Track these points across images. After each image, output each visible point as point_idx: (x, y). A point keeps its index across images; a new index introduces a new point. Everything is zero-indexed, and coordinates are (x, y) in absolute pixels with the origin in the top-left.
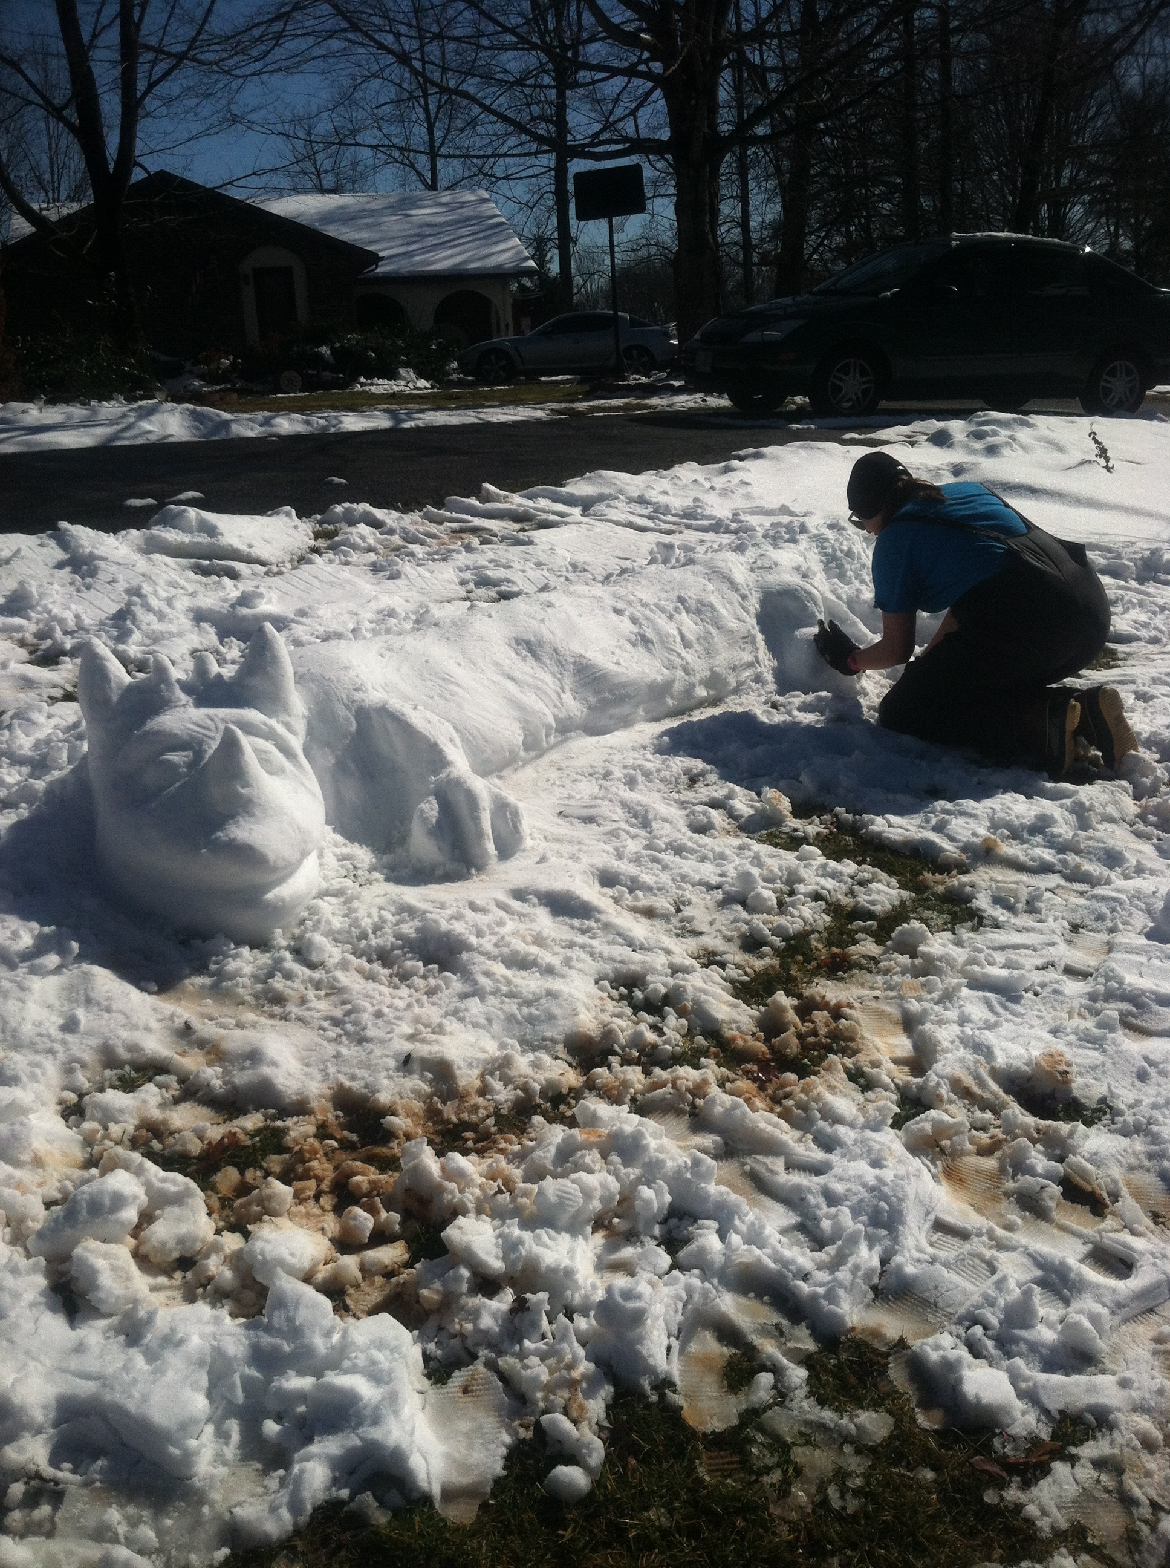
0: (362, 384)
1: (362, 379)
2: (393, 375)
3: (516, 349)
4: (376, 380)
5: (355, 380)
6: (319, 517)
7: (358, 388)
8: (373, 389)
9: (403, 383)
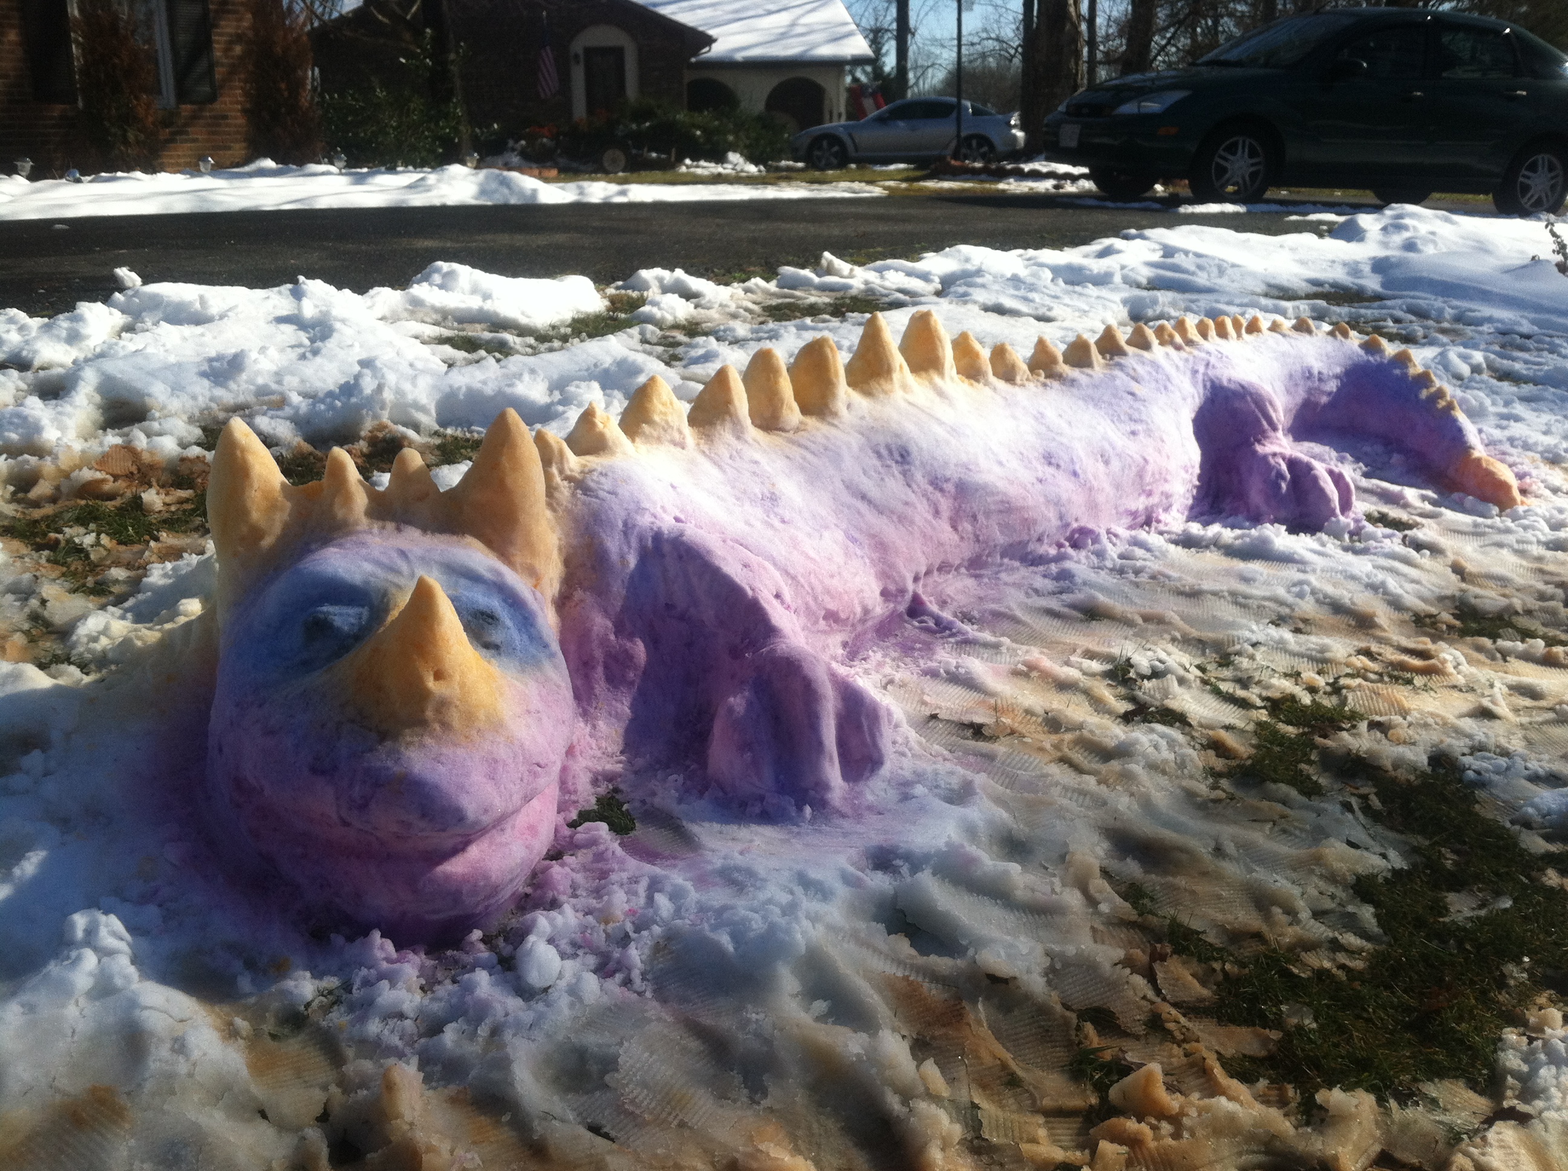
0: (688, 167)
1: (688, 161)
2: (719, 158)
3: (850, 135)
4: (702, 163)
5: (680, 161)
6: (620, 283)
7: (683, 169)
8: (699, 171)
9: (730, 166)
